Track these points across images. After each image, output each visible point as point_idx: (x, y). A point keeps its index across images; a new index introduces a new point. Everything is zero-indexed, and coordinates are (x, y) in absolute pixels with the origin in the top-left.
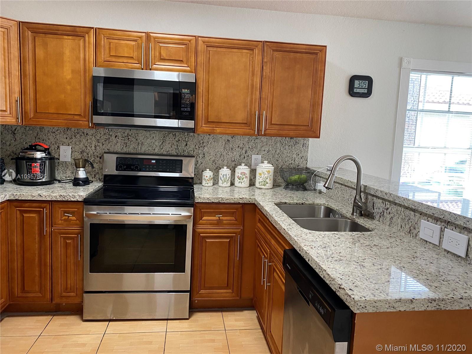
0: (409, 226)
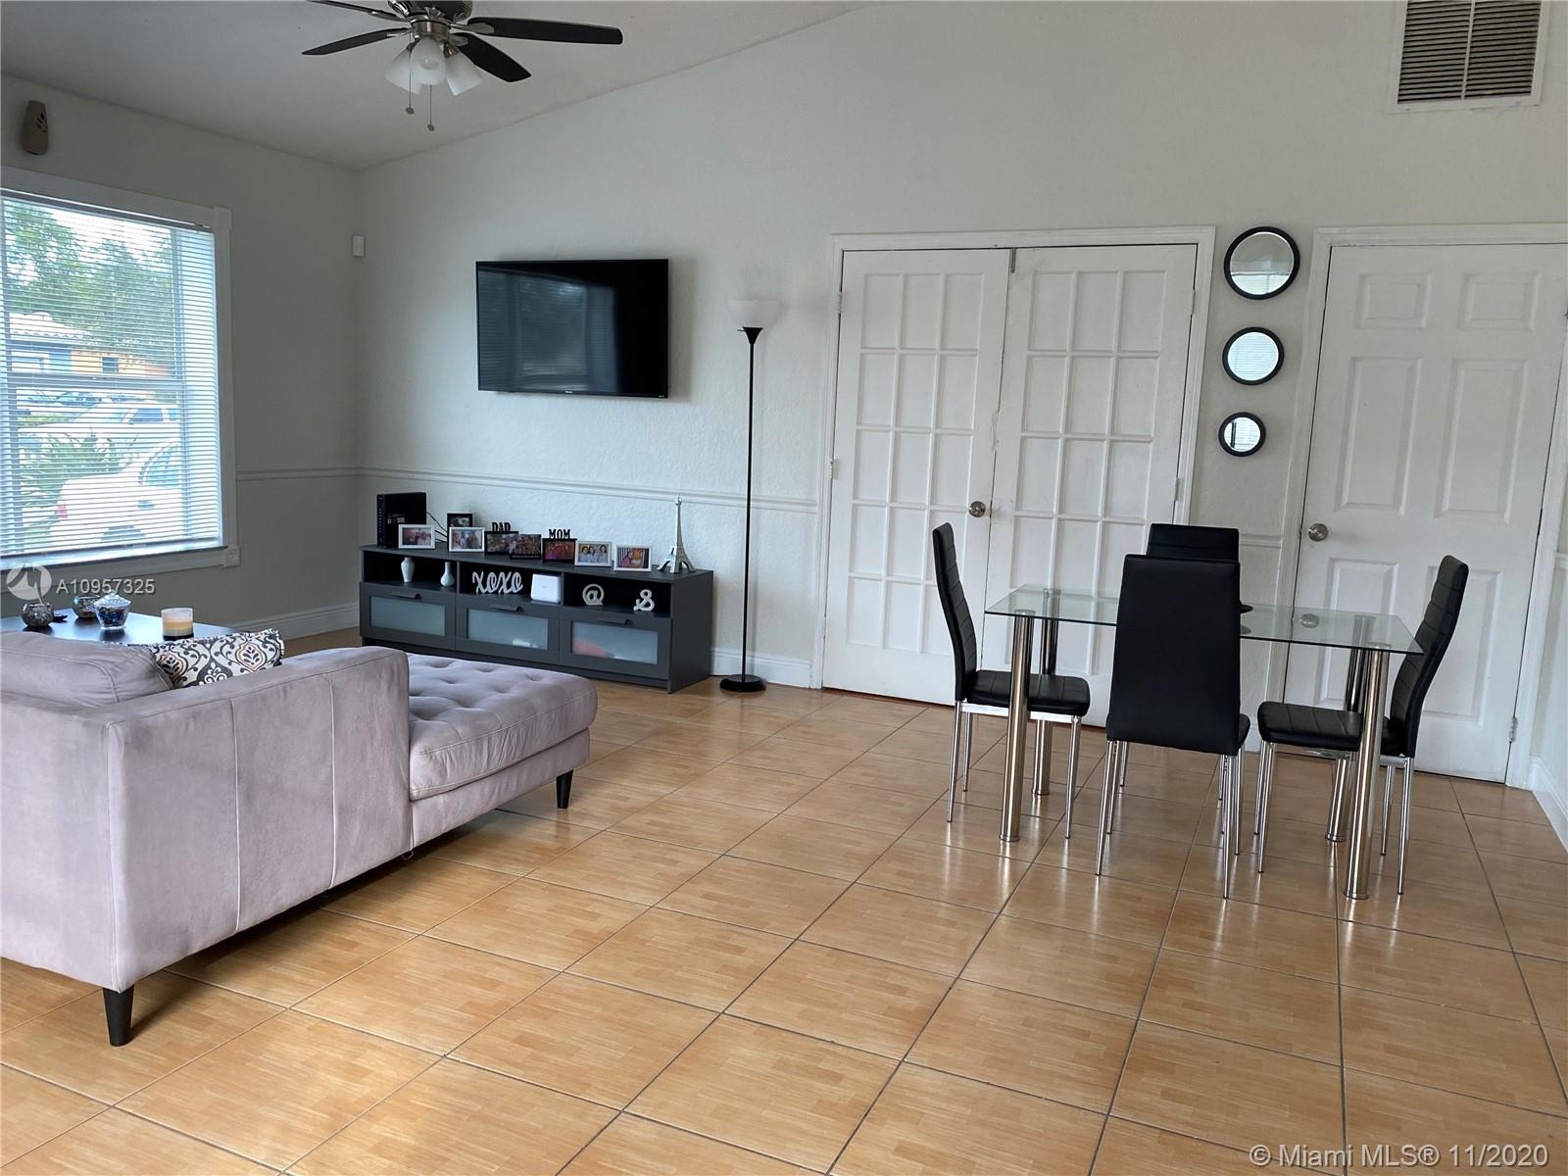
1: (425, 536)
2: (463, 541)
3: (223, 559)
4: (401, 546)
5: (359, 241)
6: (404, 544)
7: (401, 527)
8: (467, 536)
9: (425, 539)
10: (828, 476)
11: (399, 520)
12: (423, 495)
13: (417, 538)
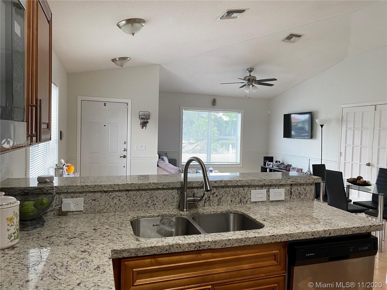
0: (239, 198)
1: (271, 164)
2: (276, 166)
3: (239, 166)
4: (266, 166)
5: (269, 112)
6: (267, 165)
7: (267, 162)
8: (277, 165)
9: (271, 165)
10: (339, 156)
11: (267, 161)
12: (273, 157)
13: (269, 165)
